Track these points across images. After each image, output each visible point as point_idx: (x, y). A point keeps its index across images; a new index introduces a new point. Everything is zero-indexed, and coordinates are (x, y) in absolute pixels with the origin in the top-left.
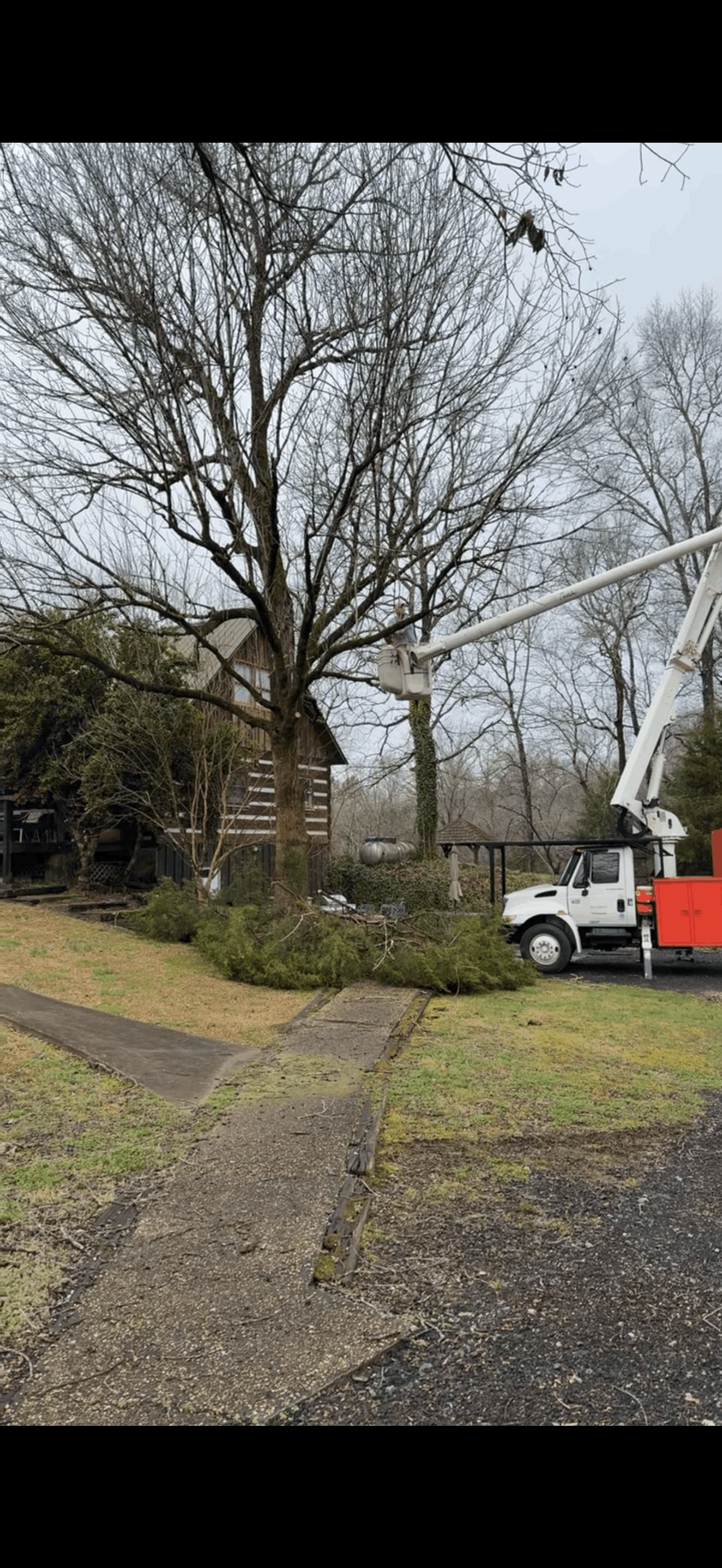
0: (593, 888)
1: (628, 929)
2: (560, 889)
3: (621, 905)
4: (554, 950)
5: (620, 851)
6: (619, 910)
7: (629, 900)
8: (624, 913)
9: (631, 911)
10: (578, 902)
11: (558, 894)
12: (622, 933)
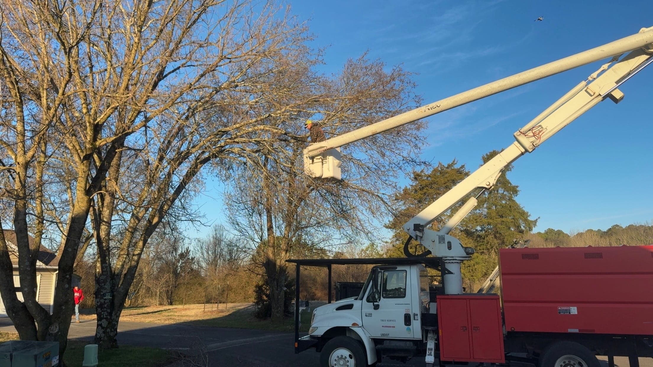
0: (383, 302)
1: (415, 342)
2: (357, 304)
3: (408, 320)
4: (348, 358)
5: (407, 268)
6: (406, 324)
7: (415, 315)
8: (411, 327)
9: (416, 324)
10: (370, 315)
11: (354, 307)
12: (410, 345)
